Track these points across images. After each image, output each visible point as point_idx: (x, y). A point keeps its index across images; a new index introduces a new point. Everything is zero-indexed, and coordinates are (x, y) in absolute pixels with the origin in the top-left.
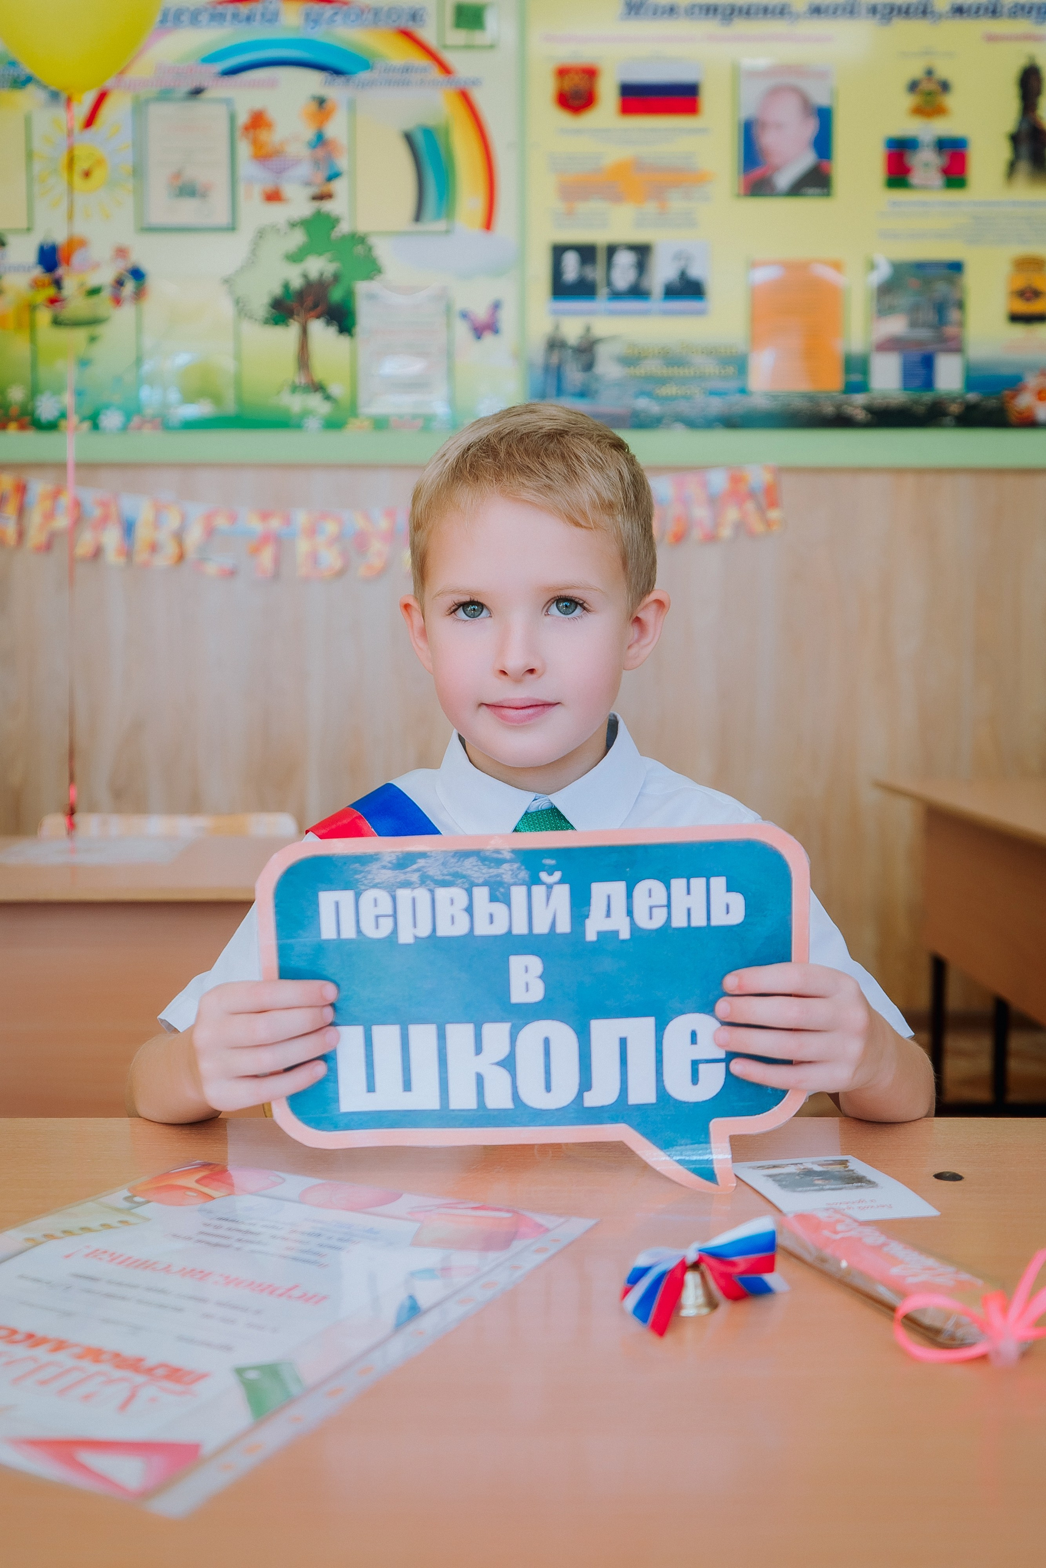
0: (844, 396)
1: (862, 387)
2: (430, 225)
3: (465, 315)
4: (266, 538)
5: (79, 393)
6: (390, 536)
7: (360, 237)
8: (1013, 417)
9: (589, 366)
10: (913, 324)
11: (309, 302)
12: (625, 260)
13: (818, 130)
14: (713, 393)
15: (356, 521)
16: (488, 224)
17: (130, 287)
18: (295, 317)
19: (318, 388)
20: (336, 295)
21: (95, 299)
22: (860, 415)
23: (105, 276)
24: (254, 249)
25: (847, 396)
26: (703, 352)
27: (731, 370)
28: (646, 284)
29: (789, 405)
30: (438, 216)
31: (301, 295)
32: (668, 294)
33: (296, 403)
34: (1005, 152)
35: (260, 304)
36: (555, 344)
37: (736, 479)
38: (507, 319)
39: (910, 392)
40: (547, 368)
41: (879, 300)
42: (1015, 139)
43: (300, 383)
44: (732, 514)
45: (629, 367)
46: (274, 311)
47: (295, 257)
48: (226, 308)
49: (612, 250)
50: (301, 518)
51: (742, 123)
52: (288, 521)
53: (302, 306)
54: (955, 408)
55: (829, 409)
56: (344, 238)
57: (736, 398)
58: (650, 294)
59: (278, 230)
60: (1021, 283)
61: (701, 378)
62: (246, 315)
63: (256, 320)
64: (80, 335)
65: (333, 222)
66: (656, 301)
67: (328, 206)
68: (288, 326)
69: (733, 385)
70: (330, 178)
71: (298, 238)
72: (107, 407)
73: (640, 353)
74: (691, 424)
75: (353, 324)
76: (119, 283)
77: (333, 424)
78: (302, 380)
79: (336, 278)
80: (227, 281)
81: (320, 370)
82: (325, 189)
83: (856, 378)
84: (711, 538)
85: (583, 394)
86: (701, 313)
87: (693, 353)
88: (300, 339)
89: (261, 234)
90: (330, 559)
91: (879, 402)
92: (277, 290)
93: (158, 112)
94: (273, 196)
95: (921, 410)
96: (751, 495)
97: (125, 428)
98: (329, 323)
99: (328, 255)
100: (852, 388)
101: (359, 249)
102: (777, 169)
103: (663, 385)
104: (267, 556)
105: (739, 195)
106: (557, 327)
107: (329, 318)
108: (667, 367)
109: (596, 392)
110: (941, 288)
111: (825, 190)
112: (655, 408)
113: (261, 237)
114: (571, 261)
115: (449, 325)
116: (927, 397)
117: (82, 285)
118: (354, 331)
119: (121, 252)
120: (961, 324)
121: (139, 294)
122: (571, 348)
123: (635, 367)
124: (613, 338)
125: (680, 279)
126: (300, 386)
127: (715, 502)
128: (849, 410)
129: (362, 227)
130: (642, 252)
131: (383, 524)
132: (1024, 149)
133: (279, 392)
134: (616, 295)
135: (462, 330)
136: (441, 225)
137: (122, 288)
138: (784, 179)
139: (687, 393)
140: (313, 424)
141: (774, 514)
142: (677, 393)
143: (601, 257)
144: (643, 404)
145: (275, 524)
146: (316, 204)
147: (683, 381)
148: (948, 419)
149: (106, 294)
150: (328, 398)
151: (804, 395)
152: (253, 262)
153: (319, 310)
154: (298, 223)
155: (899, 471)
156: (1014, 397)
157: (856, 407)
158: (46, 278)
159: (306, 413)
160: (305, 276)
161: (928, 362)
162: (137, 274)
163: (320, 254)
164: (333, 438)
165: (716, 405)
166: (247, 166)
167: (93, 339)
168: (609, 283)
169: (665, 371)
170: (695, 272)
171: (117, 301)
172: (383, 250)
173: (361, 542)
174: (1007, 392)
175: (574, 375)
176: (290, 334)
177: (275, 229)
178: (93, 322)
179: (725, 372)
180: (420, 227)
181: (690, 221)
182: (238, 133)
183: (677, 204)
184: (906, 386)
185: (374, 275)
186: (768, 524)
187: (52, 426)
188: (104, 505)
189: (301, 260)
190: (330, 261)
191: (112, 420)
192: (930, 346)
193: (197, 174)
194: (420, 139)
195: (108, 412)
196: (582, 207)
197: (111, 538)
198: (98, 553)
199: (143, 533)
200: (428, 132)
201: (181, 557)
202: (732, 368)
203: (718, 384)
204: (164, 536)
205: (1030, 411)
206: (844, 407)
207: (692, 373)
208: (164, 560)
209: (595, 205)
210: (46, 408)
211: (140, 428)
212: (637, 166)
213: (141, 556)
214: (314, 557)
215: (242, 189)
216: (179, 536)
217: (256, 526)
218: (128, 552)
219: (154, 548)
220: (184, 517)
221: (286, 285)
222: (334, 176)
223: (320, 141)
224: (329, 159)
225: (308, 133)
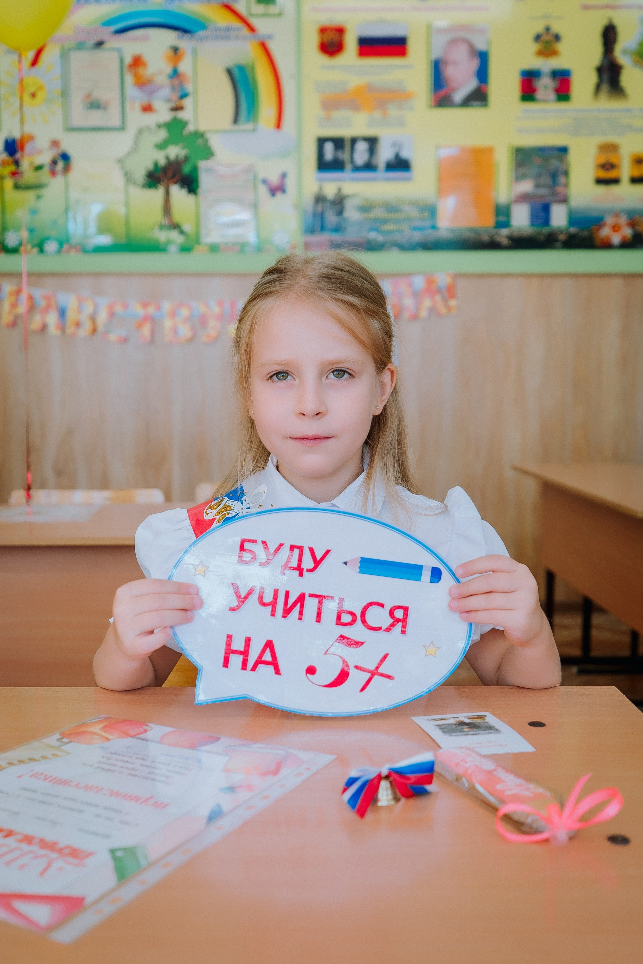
0: (495, 230)
1: (506, 224)
2: (244, 126)
3: (265, 182)
4: (146, 319)
5: (31, 231)
6: (220, 317)
7: (200, 133)
8: (598, 242)
9: (340, 212)
10: (537, 186)
11: (170, 174)
12: (362, 147)
13: (479, 66)
14: (415, 228)
15: (200, 308)
16: (279, 125)
17: (60, 165)
18: (162, 183)
19: (176, 226)
20: (186, 169)
21: (40, 173)
22: (505, 242)
23: (45, 158)
24: (136, 141)
25: (497, 230)
26: (409, 203)
27: (426, 214)
28: (374, 161)
29: (462, 236)
30: (248, 120)
31: (165, 170)
32: (388, 168)
33: (163, 236)
35: (140, 175)
36: (320, 199)
37: (430, 282)
38: (290, 184)
39: (534, 227)
40: (315, 214)
41: (516, 170)
42: (599, 70)
43: (165, 223)
44: (427, 303)
45: (365, 213)
46: (149, 179)
47: (161, 146)
48: (119, 178)
49: (354, 141)
50: (167, 306)
51: (433, 62)
52: (158, 308)
53: (165, 177)
54: (562, 237)
55: (486, 238)
56: (191, 134)
57: (430, 232)
58: (377, 168)
59: (150, 129)
60: (603, 159)
61: (409, 219)
62: (131, 182)
63: (138, 185)
64: (30, 195)
65: (184, 124)
66: (381, 173)
67: (181, 115)
68: (157, 188)
69: (428, 223)
70: (182, 97)
71: (163, 134)
72: (48, 239)
73: (371, 204)
74: (403, 247)
75: (197, 187)
76: (54, 162)
77: (186, 249)
78: (166, 222)
79: (186, 159)
80: (120, 161)
81: (177, 215)
82: (179, 104)
83: (502, 219)
84: (415, 317)
85: (337, 229)
86: (408, 179)
87: (403, 204)
88: (164, 197)
89: (140, 132)
90: (185, 331)
91: (516, 234)
92: (150, 166)
93: (77, 57)
94: (147, 109)
95: (542, 238)
96: (439, 291)
97: (59, 252)
98: (182, 186)
99: (181, 145)
100: (500, 225)
101: (200, 141)
102: (455, 90)
103: (386, 224)
104: (146, 330)
106: (321, 188)
107: (182, 183)
108: (388, 212)
109: (345, 228)
110: (554, 163)
111: (484, 103)
112: (381, 238)
113: (140, 133)
114: (329, 148)
115: (255, 188)
116: (546, 230)
117: (31, 164)
118: (197, 191)
119: (55, 144)
120: (567, 186)
121: (67, 169)
122: (329, 201)
123: (368, 213)
124: (354, 195)
125: (395, 158)
126: (164, 226)
127: (417, 295)
128: (498, 239)
129: (202, 127)
130: (372, 142)
131: (216, 310)
132: (605, 77)
133: (152, 229)
134: (356, 169)
135: (263, 191)
136: (250, 126)
137: (56, 165)
138: (459, 96)
139: (400, 229)
140: (173, 249)
141: (453, 303)
142: (394, 229)
143: (347, 145)
144: (373, 235)
145: (151, 310)
146: (173, 114)
147: (397, 221)
148: (558, 244)
149: (46, 170)
150: (182, 232)
151: (470, 230)
152: (135, 149)
153: (176, 178)
154: (162, 125)
155: (528, 276)
156: (598, 230)
157: (503, 237)
158: (10, 159)
159: (169, 242)
160: (167, 158)
161: (546, 209)
162: (65, 157)
163: (176, 143)
164: (185, 257)
165: (417, 236)
166: (131, 90)
167: (39, 197)
168: (352, 161)
169: (386, 216)
170: (405, 154)
171: (53, 173)
172: (215, 142)
173: (203, 321)
174: (594, 227)
175: (331, 218)
176: (158, 194)
177: (149, 129)
178: (38, 187)
179: (423, 216)
180: (237, 127)
181: (401, 123)
182: (125, 69)
183: (393, 112)
184: (533, 224)
185: (210, 157)
186: (449, 308)
187: (15, 251)
188: (47, 298)
189: (165, 148)
190: (183, 148)
191: (51, 247)
192: (547, 200)
193: (100, 95)
194: (236, 73)
195: (49, 242)
196: (337, 114)
197: (52, 319)
198: (44, 328)
199: (71, 315)
200: (241, 68)
201: (94, 330)
202: (427, 213)
203: (419, 223)
204: (84, 317)
205: (608, 238)
206: (495, 236)
207: (403, 217)
208: (84, 332)
209: (343, 113)
210: (11, 240)
211: (68, 251)
212: (369, 88)
213: (70, 329)
214: (175, 330)
215: (128, 104)
216: (93, 319)
217: (140, 311)
218: (62, 328)
219: (78, 325)
220: (96, 306)
221: (156, 164)
222: (184, 96)
223: (176, 74)
224: (181, 85)
225: (168, 69)
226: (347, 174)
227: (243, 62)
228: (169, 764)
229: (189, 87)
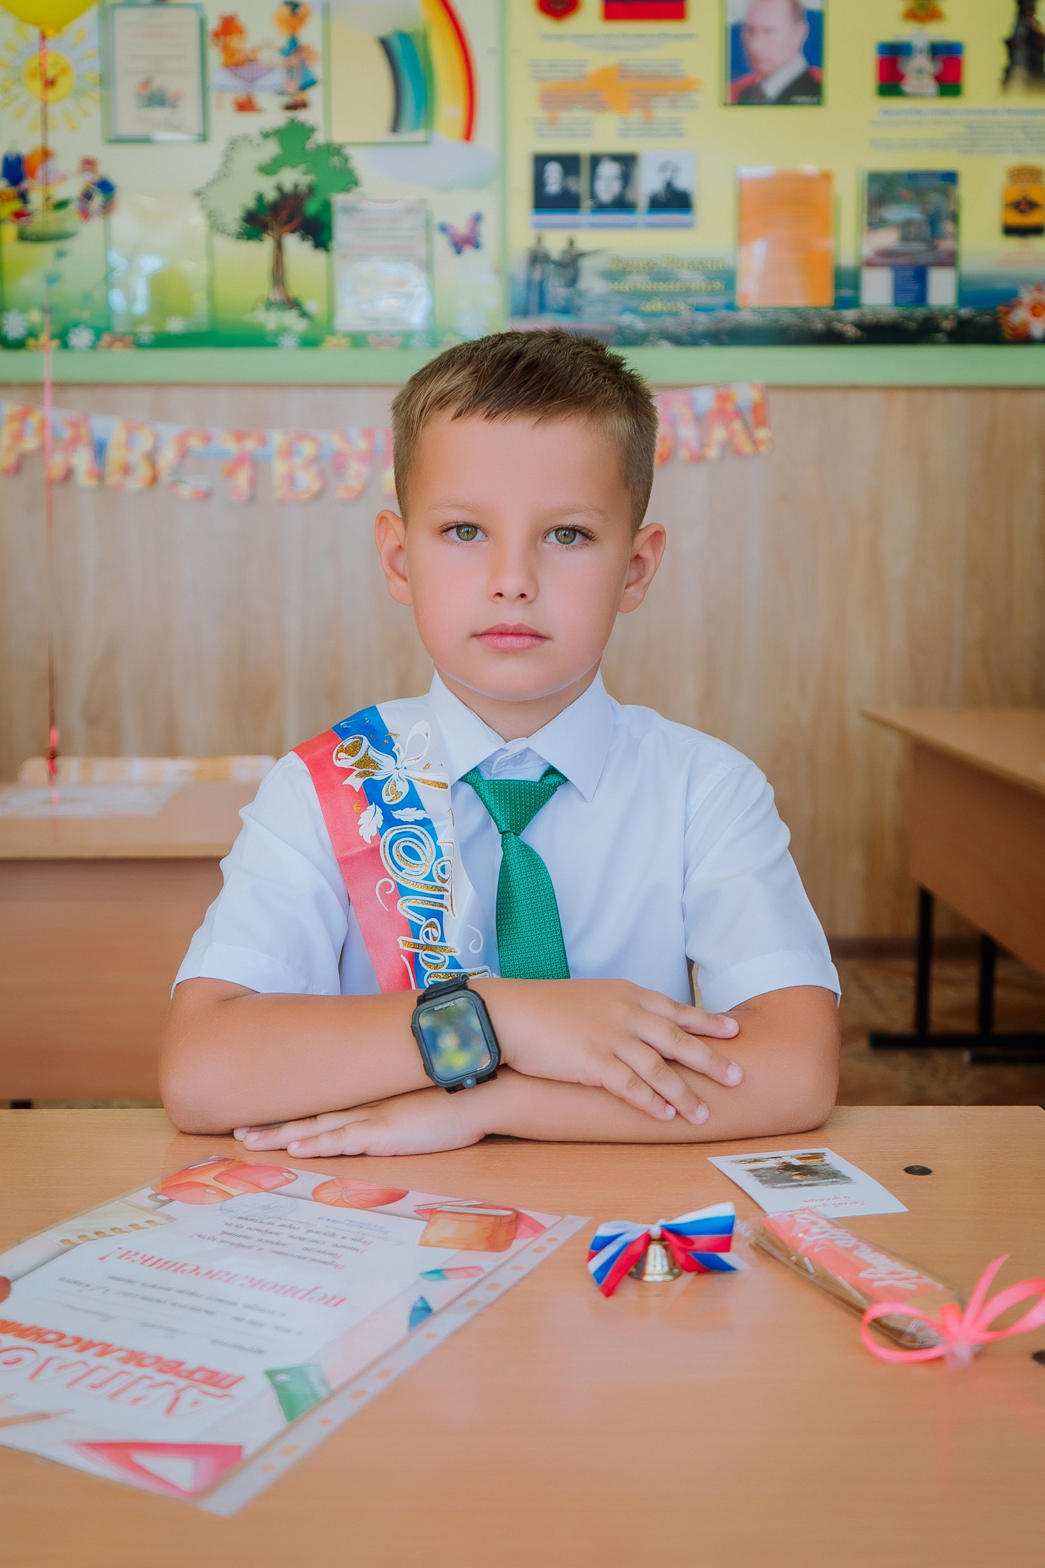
0: (834, 312)
1: (853, 303)
2: (407, 135)
3: (444, 229)
4: (242, 460)
5: (48, 310)
6: (368, 457)
7: (335, 148)
8: (1007, 333)
9: (572, 282)
10: (905, 238)
11: (283, 217)
12: (609, 171)
13: (807, 35)
14: (699, 309)
15: (334, 442)
16: (468, 135)
17: (98, 200)
18: (269, 231)
19: (293, 304)
20: (312, 207)
21: (62, 213)
22: (851, 331)
23: (72, 189)
24: (226, 161)
25: (837, 312)
26: (689, 267)
27: (718, 285)
28: (630, 196)
29: (777, 321)
30: (416, 127)
31: (275, 208)
32: (654, 207)
33: (270, 320)
34: (1000, 57)
35: (233, 217)
36: (537, 258)
37: (723, 398)
38: (488, 232)
39: (902, 307)
40: (529, 283)
41: (869, 213)
42: (1010, 44)
43: (276, 299)
44: (719, 434)
45: (613, 282)
46: (247, 224)
47: (268, 169)
48: (198, 221)
49: (595, 160)
50: (277, 439)
51: (730, 27)
52: (263, 442)
53: (276, 221)
54: (947, 324)
55: (819, 326)
56: (319, 148)
57: (724, 314)
58: (635, 207)
59: (251, 142)
60: (1015, 194)
61: (688, 293)
62: (218, 229)
63: (229, 234)
64: (47, 250)
65: (308, 131)
66: (642, 215)
67: (302, 115)
68: (261, 240)
69: (720, 300)
70: (304, 88)
71: (271, 149)
72: (76, 324)
73: (624, 268)
74: (678, 340)
75: (330, 238)
76: (87, 196)
77: (309, 342)
78: (277, 296)
79: (311, 190)
80: (198, 194)
81: (296, 286)
82: (299, 98)
83: (846, 293)
84: (698, 458)
85: (566, 310)
86: (688, 226)
87: (679, 267)
88: (274, 254)
89: (233, 144)
90: (307, 481)
91: (869, 318)
92: (251, 204)
93: (125, 18)
94: (246, 106)
95: (913, 325)
96: (739, 414)
97: (94, 346)
98: (303, 238)
99: (303, 167)
100: (842, 303)
101: (335, 160)
102: (765, 76)
103: (649, 301)
104: (242, 478)
105: (726, 104)
106: (539, 240)
107: (304, 232)
108: (653, 282)
109: (579, 309)
110: (934, 199)
111: (815, 99)
112: (640, 325)
113: (233, 148)
114: (553, 171)
115: (429, 240)
116: (920, 313)
117: (48, 198)
118: (329, 245)
119: (89, 164)
120: (955, 237)
121: (107, 208)
122: (554, 263)
123: (619, 283)
124: (596, 252)
125: (665, 191)
126: (274, 304)
127: (701, 421)
128: (838, 326)
129: (338, 138)
130: (627, 162)
131: (362, 445)
132: (1021, 55)
133: (253, 310)
134: (601, 207)
135: (442, 243)
136: (419, 135)
137: (89, 202)
138: (773, 87)
139: (672, 309)
140: (288, 341)
141: (762, 434)
142: (663, 309)
144: (627, 319)
145: (250, 445)
146: (290, 114)
147: (670, 296)
148: (940, 336)
149: (73, 208)
150: (304, 314)
151: (793, 310)
152: (225, 175)
153: (294, 223)
154: (271, 134)
155: (889, 389)
156: (1008, 312)
157: (847, 323)
158: (12, 191)
159: (282, 330)
160: (279, 189)
161: (920, 276)
162: (106, 187)
163: (294, 166)
164: (308, 355)
165: (703, 321)
166: (218, 75)
167: (60, 255)
168: (593, 195)
169: (649, 287)
170: (682, 183)
171: (85, 214)
172: (360, 161)
173: (339, 462)
174: (1000, 307)
175: (557, 291)
176: (264, 248)
177: (248, 139)
178: (59, 237)
179: (712, 288)
180: (397, 137)
181: (676, 131)
182: (209, 40)
183: (662, 112)
184: (897, 302)
185: (351, 188)
186: (755, 443)
187: (18, 345)
188: (74, 425)
189: (275, 173)
190: (305, 174)
191: (81, 338)
192: (923, 259)
193: (166, 82)
194: (397, 46)
195: (77, 331)
196: (565, 116)
197: (82, 460)
198: (68, 475)
199: (115, 455)
200: (405, 37)
201: (154, 479)
202: (718, 283)
203: (706, 300)
204: (136, 458)
205: (1025, 325)
206: (834, 323)
207: (678, 289)
208: (135, 483)
209: (579, 114)
210: (14, 327)
211: (110, 346)
212: (622, 73)
213: (113, 477)
214: (291, 479)
215: (213, 97)
216: (151, 458)
217: (232, 447)
218: (99, 474)
219: (126, 470)
220: (157, 438)
221: (260, 199)
222: (308, 84)
223: (294, 48)
224: (303, 65)
225: (281, 39)
226: (585, 216)
227: (407, 28)
228: (334, 1235)
229: (317, 70)
